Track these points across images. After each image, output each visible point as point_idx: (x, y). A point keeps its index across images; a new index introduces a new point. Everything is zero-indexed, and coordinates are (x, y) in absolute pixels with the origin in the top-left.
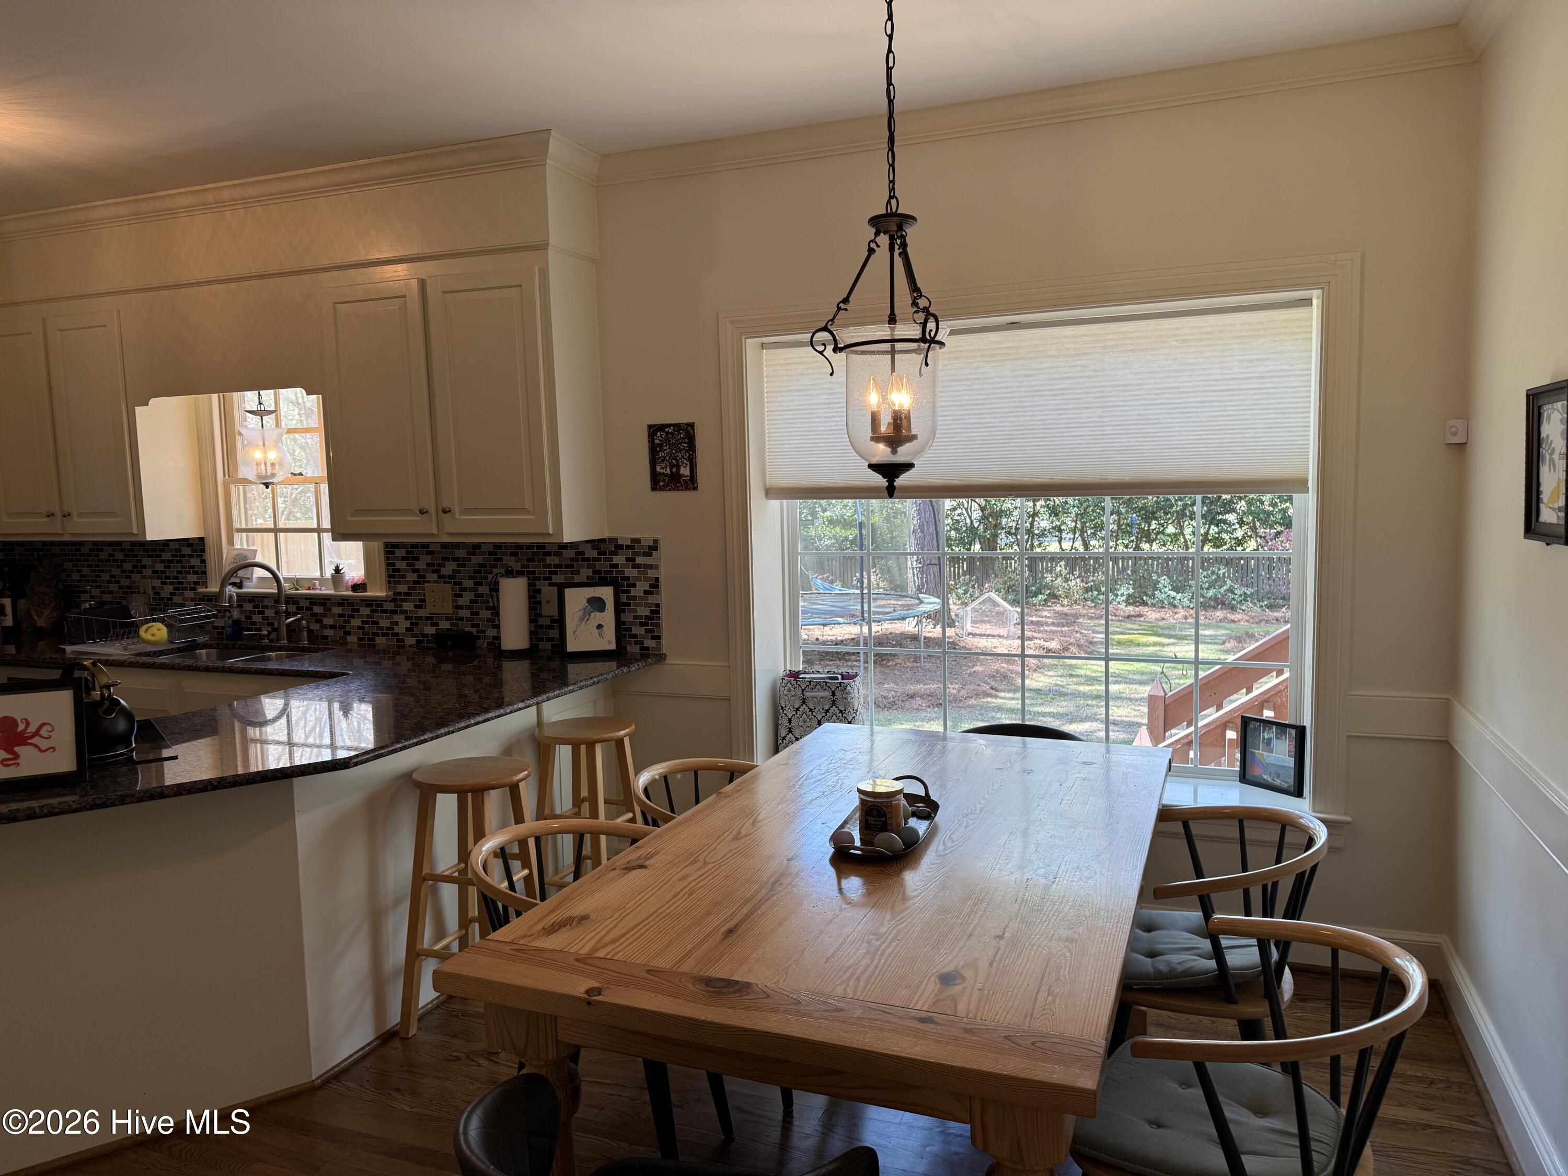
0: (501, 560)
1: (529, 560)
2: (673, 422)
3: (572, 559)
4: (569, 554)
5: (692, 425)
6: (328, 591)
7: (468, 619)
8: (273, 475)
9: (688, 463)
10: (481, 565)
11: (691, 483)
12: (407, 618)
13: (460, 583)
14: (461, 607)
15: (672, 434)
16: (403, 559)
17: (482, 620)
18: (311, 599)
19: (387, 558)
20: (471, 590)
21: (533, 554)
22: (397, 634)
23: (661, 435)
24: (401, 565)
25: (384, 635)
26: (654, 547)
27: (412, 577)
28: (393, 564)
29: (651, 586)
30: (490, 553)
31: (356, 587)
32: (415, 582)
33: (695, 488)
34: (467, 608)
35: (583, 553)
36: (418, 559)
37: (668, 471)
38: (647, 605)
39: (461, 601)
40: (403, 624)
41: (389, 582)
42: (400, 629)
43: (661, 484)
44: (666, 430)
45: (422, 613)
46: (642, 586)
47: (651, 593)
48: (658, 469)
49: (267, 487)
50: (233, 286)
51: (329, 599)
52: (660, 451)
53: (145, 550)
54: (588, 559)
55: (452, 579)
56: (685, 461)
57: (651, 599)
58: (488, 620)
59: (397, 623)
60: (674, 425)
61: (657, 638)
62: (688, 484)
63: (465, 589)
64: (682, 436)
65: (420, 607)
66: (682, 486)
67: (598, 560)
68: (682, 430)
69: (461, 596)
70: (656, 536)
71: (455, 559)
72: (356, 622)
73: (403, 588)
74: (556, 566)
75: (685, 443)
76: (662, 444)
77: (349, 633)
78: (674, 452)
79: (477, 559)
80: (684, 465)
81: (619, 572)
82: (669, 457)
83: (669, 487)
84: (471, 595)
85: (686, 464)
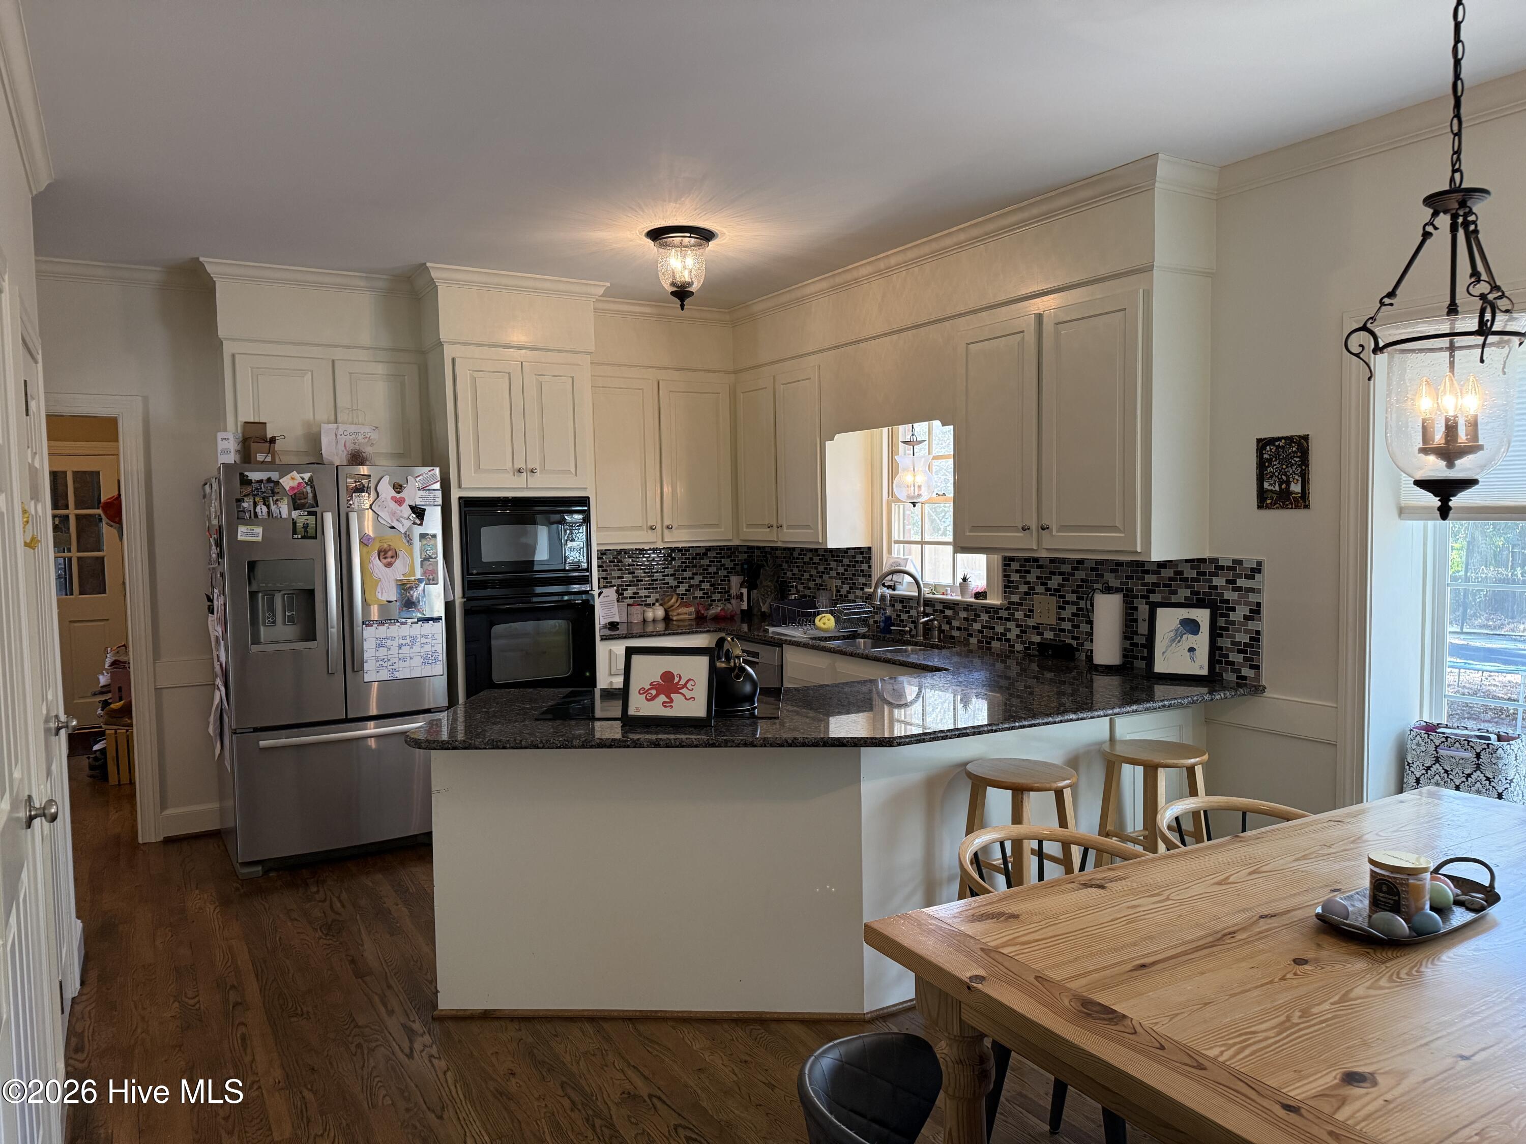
0: (1102, 576)
1: (1127, 577)
2: (1285, 435)
3: (1170, 579)
4: (1168, 573)
5: (1306, 438)
6: (956, 597)
7: (1069, 631)
8: (919, 495)
9: (1300, 479)
10: (1083, 580)
11: (1303, 501)
12: (1017, 626)
13: (1064, 597)
14: (1063, 619)
15: (1283, 447)
16: (1017, 571)
17: (1082, 633)
18: (944, 603)
19: (1005, 570)
20: (1074, 603)
21: (1132, 571)
22: (1008, 640)
23: (1271, 449)
24: (1015, 577)
25: (999, 639)
26: (1257, 569)
27: (1024, 588)
28: (1009, 576)
29: (1252, 611)
30: (1092, 569)
31: (978, 595)
32: (1026, 593)
33: (1307, 507)
34: (1070, 620)
35: (1181, 573)
36: (1029, 572)
37: (1277, 488)
38: (1247, 631)
39: (1064, 614)
40: (1014, 632)
41: (1005, 592)
42: (1011, 635)
43: (1269, 501)
44: (1277, 443)
45: (1031, 622)
46: (1242, 611)
47: (1252, 619)
48: (1266, 485)
49: (914, 506)
50: (895, 337)
51: (958, 604)
52: (1268, 466)
53: (833, 556)
54: (1186, 580)
55: (1056, 592)
56: (1297, 477)
57: (1252, 625)
58: (1087, 634)
59: (1009, 630)
60: (1286, 438)
61: (1256, 667)
62: (1298, 502)
63: (1068, 603)
64: (1294, 449)
65: (1029, 617)
66: (1291, 504)
67: (1198, 580)
68: (1295, 443)
69: (1064, 609)
70: (1260, 558)
71: (1061, 574)
72: (977, 626)
73: (1015, 598)
74: (1154, 585)
75: (1297, 457)
76: (1271, 459)
77: (971, 635)
78: (1284, 467)
79: (1080, 575)
80: (1295, 481)
81: (1218, 594)
82: (1279, 473)
83: (1277, 505)
84: (1073, 609)
85: (1297, 480)
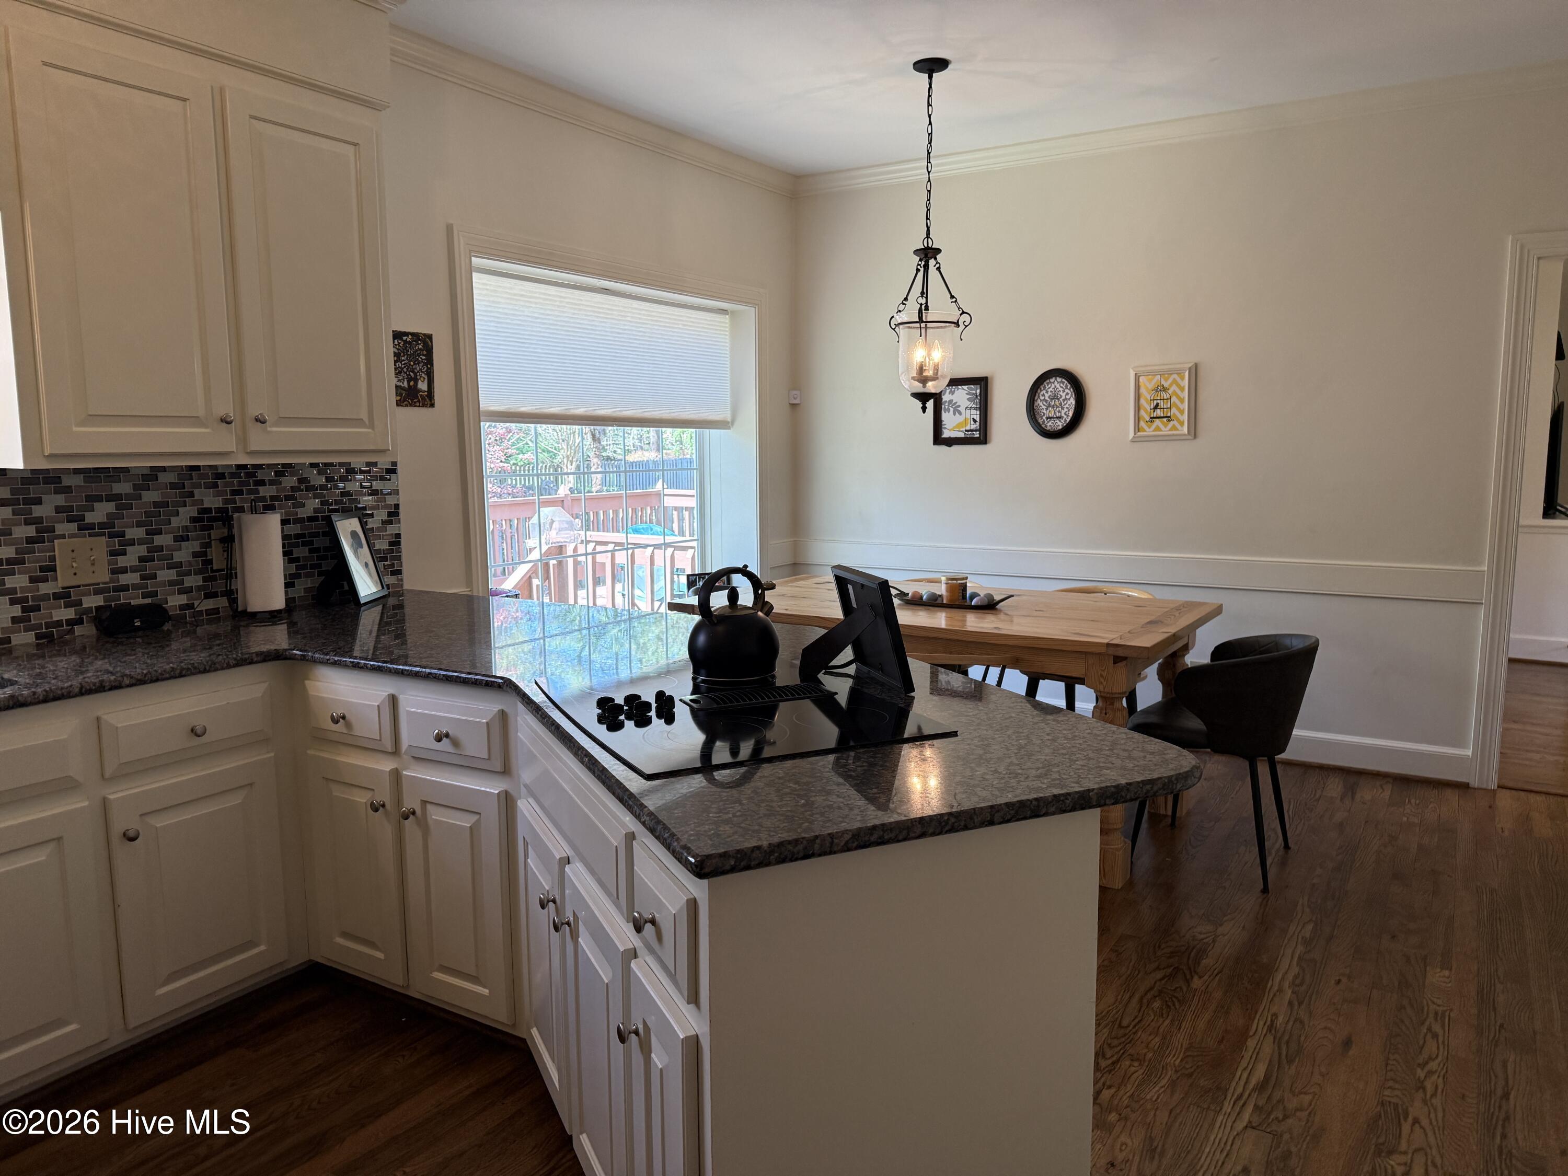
0: (191, 495)
1: (235, 492)
2: (411, 330)
3: (293, 489)
4: (289, 481)
5: (430, 337)
7: (136, 587)
9: (426, 377)
10: (156, 504)
11: (428, 400)
12: (14, 602)
13: (122, 534)
14: (124, 571)
15: (410, 343)
16: (5, 503)
17: (163, 584)
20: (141, 542)
21: (241, 484)
23: (399, 343)
26: (392, 470)
29: (390, 514)
33: (432, 405)
34: (134, 570)
37: (406, 384)
39: (122, 561)
40: (6, 615)
43: (399, 398)
44: (405, 338)
46: (381, 515)
47: (390, 522)
48: (396, 381)
52: (397, 361)
54: (313, 488)
55: (108, 529)
56: (423, 375)
57: (391, 530)
58: (171, 583)
60: (413, 334)
61: (399, 572)
62: (425, 400)
63: (132, 543)
64: (420, 347)
66: (419, 401)
68: (420, 340)
69: (124, 553)
70: (393, 458)
71: (109, 498)
73: (5, 552)
74: (273, 498)
75: (423, 355)
76: (403, 354)
78: (412, 363)
79: (150, 496)
80: (422, 379)
81: (351, 501)
82: (407, 369)
83: (406, 403)
84: (142, 550)
85: (424, 378)
